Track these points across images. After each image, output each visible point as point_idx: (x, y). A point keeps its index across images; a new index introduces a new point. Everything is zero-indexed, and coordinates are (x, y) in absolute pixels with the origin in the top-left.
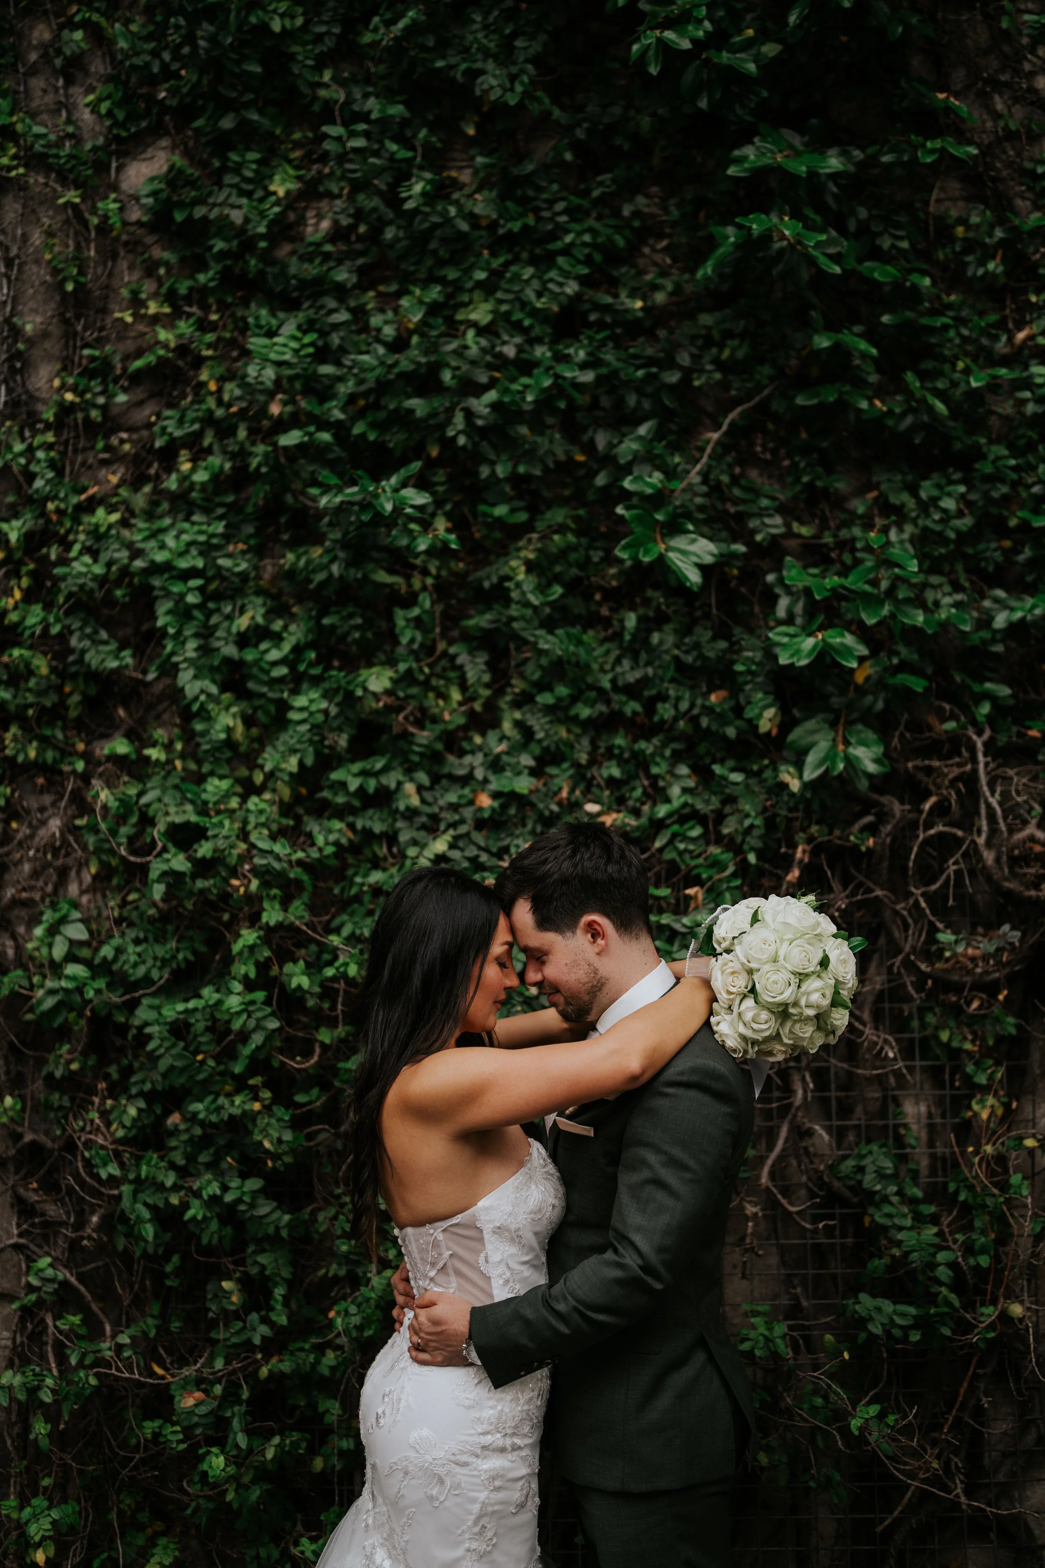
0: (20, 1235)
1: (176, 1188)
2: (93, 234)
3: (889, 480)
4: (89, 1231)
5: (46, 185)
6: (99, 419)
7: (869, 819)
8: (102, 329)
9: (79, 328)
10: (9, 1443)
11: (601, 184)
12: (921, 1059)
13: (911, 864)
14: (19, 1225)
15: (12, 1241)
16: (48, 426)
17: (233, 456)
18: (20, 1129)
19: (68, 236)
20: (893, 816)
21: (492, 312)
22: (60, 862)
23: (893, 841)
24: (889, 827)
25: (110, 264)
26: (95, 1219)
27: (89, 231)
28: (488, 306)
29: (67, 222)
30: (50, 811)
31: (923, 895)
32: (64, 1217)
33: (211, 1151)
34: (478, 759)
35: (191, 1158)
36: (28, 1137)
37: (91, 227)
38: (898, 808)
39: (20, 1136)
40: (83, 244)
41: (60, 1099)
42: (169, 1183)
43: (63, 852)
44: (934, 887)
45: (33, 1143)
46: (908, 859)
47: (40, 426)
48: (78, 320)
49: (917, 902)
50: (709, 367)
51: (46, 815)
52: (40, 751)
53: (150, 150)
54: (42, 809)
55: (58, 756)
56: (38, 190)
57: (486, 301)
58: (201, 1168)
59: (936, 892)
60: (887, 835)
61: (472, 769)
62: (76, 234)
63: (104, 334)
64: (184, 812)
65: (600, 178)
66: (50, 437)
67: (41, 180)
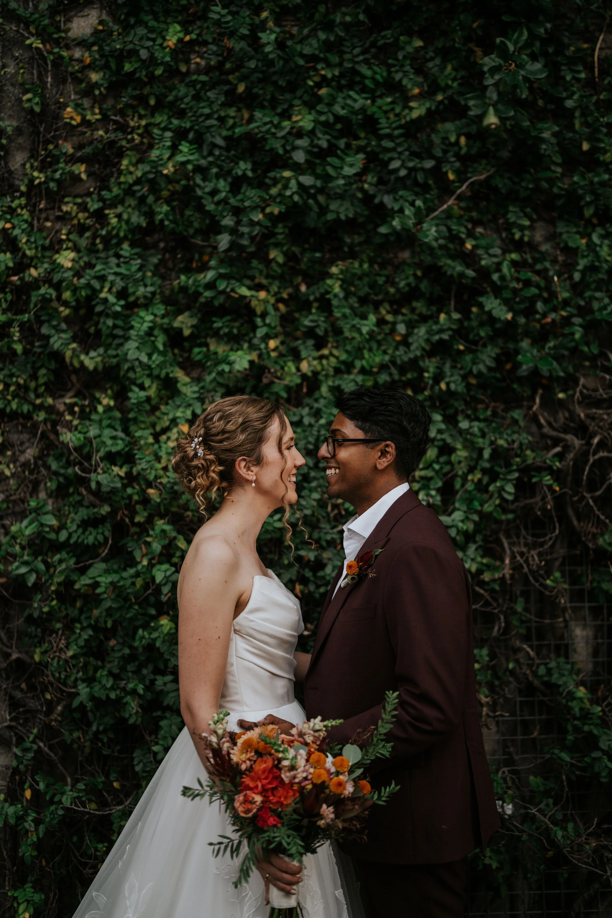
0: (11, 720)
1: (112, 688)
2: (50, 68)
3: (568, 232)
4: (56, 715)
5: (17, 31)
6: (55, 189)
7: (558, 449)
8: (56, 130)
9: (42, 129)
10: (5, 853)
11: (384, 37)
12: (589, 601)
13: (585, 478)
14: (10, 714)
15: (6, 724)
16: (22, 194)
17: (145, 214)
18: (9, 650)
19: (33, 68)
20: (574, 448)
21: (314, 121)
22: (32, 477)
23: (574, 464)
24: (572, 455)
25: (62, 87)
26: (59, 708)
27: (47, 64)
28: (311, 117)
29: (32, 58)
30: (27, 444)
31: (592, 498)
32: (39, 707)
33: (137, 663)
34: (305, 411)
35: (123, 669)
36: (15, 656)
37: (49, 62)
38: (577, 443)
39: (10, 655)
40: (43, 73)
41: (36, 630)
42: (109, 685)
43: (36, 471)
44: (598, 493)
45: (18, 659)
46: (583, 474)
47: (18, 194)
48: (41, 125)
49: (588, 502)
50: (452, 159)
51: (24, 447)
52: (20, 405)
53: (86, 10)
54: (22, 443)
55: (31, 409)
56: (12, 35)
57: (310, 113)
58: (130, 674)
59: (600, 496)
60: (571, 460)
61: (302, 417)
62: (39, 66)
63: (58, 133)
64: (117, 444)
65: (383, 34)
66: (23, 201)
67: (14, 28)
